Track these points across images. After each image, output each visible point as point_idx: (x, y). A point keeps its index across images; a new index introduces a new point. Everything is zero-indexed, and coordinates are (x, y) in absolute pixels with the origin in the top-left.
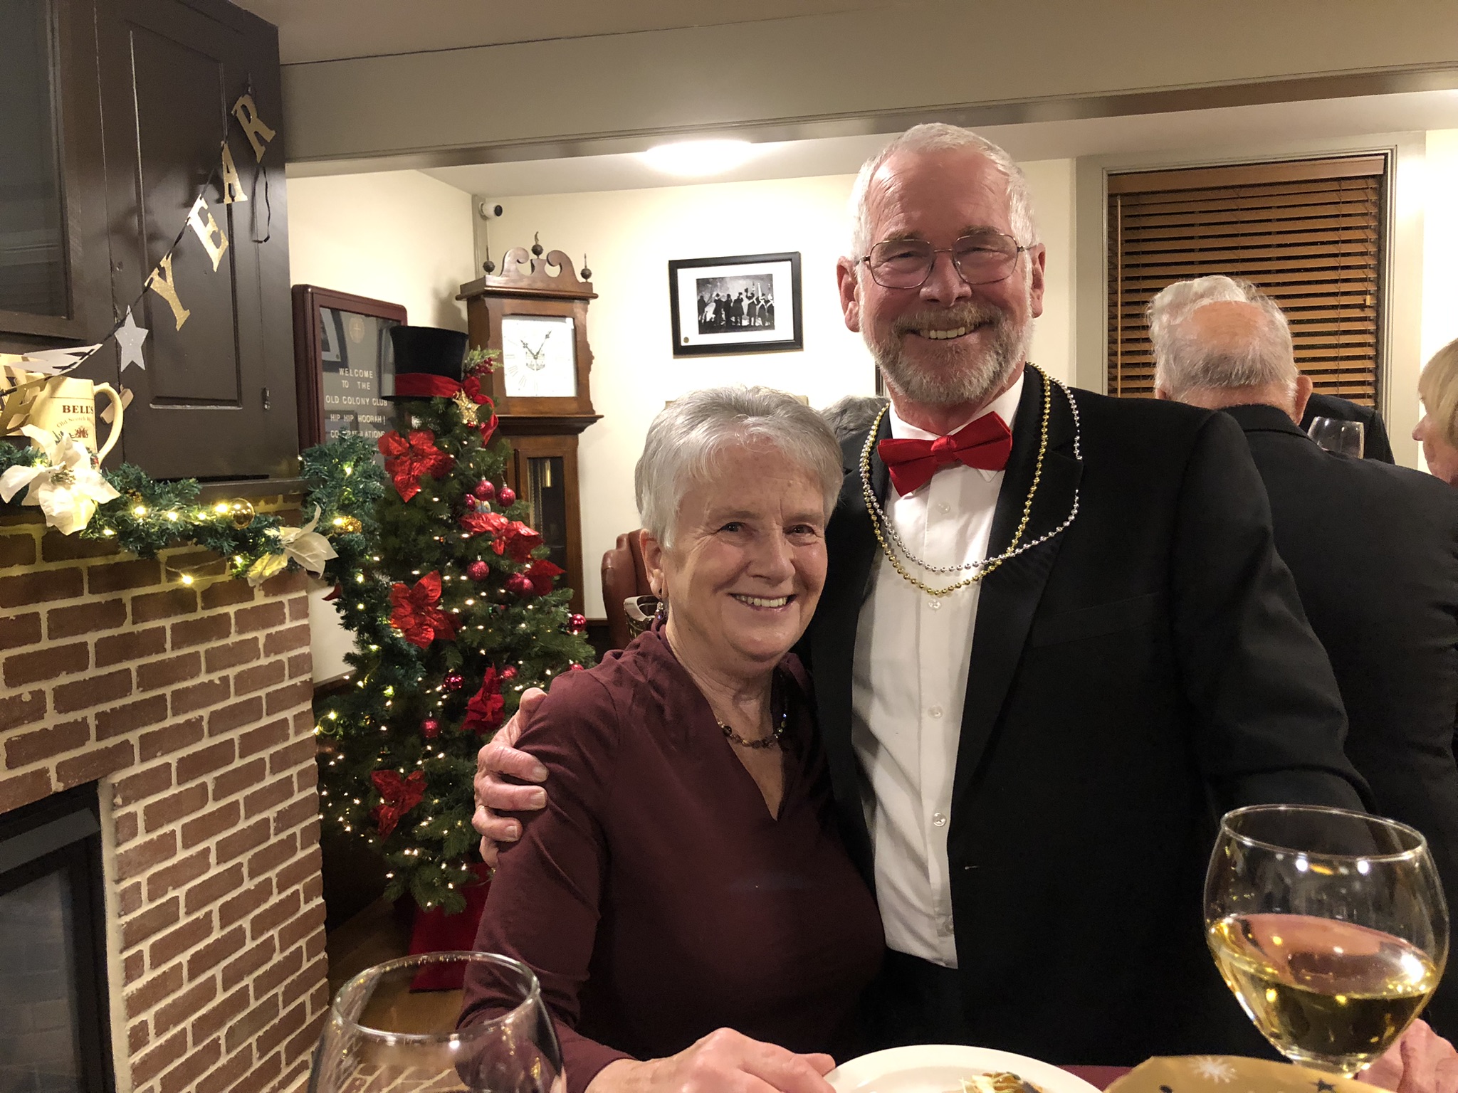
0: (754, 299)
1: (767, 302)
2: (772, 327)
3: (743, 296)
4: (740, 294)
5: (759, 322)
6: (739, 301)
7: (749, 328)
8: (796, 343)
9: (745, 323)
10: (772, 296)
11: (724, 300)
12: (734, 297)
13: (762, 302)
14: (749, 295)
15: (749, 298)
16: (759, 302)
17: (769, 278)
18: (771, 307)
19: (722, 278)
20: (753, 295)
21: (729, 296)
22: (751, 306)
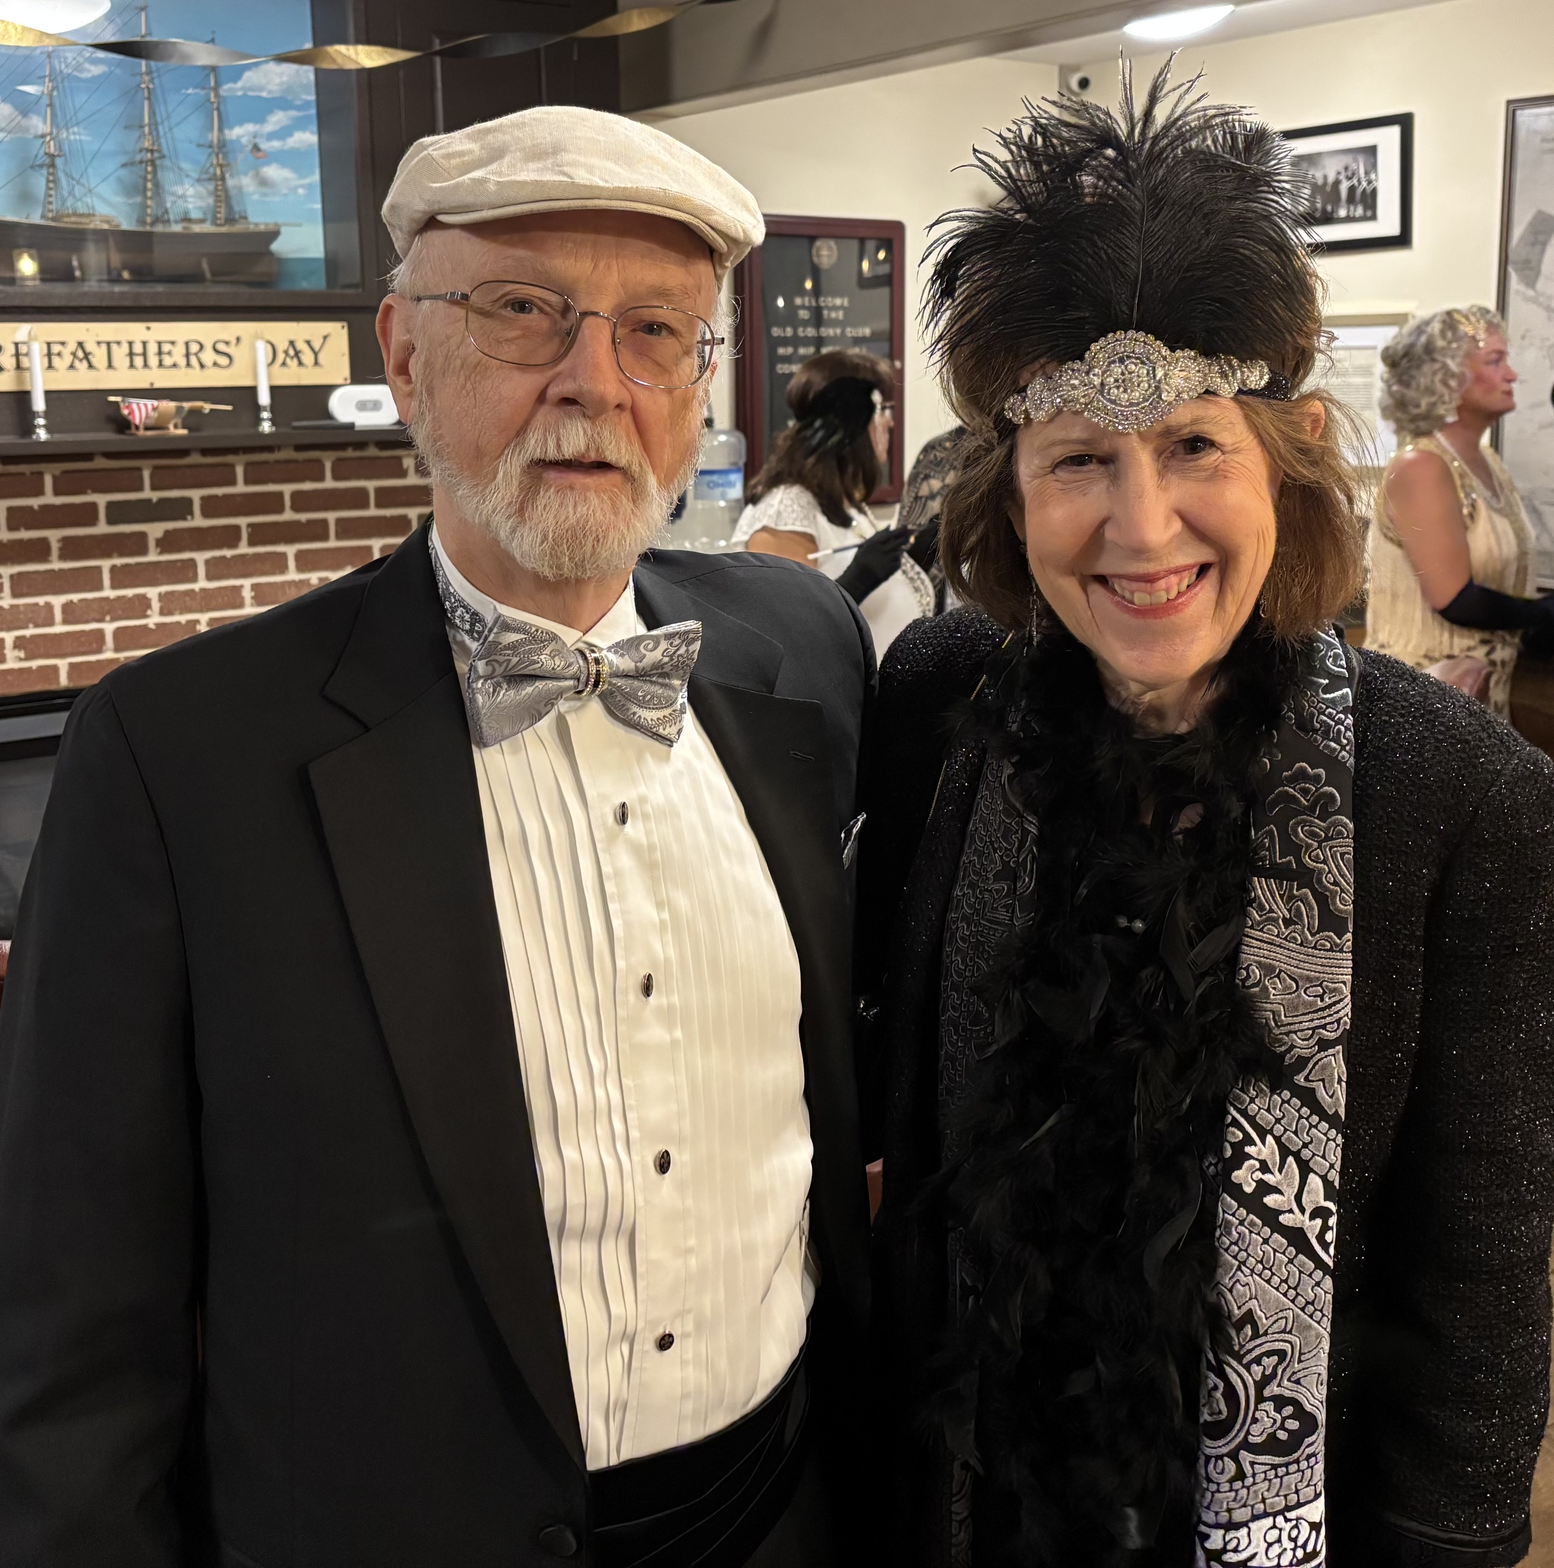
0: (1355, 181)
1: (1370, 182)
2: (1374, 217)
3: (1342, 177)
4: (1339, 173)
5: (1359, 211)
6: (1337, 183)
7: (1349, 219)
8: (1403, 240)
9: (1342, 213)
10: (1376, 175)
11: (1320, 182)
12: (1331, 179)
13: (1364, 184)
14: (1350, 174)
15: (1349, 178)
16: (1360, 183)
17: (1371, 151)
18: (1374, 192)
19: (1319, 154)
20: (1353, 174)
21: (1325, 177)
22: (1352, 190)
